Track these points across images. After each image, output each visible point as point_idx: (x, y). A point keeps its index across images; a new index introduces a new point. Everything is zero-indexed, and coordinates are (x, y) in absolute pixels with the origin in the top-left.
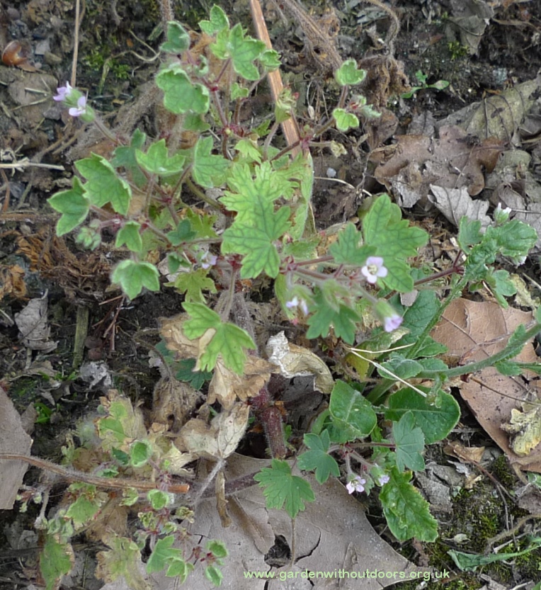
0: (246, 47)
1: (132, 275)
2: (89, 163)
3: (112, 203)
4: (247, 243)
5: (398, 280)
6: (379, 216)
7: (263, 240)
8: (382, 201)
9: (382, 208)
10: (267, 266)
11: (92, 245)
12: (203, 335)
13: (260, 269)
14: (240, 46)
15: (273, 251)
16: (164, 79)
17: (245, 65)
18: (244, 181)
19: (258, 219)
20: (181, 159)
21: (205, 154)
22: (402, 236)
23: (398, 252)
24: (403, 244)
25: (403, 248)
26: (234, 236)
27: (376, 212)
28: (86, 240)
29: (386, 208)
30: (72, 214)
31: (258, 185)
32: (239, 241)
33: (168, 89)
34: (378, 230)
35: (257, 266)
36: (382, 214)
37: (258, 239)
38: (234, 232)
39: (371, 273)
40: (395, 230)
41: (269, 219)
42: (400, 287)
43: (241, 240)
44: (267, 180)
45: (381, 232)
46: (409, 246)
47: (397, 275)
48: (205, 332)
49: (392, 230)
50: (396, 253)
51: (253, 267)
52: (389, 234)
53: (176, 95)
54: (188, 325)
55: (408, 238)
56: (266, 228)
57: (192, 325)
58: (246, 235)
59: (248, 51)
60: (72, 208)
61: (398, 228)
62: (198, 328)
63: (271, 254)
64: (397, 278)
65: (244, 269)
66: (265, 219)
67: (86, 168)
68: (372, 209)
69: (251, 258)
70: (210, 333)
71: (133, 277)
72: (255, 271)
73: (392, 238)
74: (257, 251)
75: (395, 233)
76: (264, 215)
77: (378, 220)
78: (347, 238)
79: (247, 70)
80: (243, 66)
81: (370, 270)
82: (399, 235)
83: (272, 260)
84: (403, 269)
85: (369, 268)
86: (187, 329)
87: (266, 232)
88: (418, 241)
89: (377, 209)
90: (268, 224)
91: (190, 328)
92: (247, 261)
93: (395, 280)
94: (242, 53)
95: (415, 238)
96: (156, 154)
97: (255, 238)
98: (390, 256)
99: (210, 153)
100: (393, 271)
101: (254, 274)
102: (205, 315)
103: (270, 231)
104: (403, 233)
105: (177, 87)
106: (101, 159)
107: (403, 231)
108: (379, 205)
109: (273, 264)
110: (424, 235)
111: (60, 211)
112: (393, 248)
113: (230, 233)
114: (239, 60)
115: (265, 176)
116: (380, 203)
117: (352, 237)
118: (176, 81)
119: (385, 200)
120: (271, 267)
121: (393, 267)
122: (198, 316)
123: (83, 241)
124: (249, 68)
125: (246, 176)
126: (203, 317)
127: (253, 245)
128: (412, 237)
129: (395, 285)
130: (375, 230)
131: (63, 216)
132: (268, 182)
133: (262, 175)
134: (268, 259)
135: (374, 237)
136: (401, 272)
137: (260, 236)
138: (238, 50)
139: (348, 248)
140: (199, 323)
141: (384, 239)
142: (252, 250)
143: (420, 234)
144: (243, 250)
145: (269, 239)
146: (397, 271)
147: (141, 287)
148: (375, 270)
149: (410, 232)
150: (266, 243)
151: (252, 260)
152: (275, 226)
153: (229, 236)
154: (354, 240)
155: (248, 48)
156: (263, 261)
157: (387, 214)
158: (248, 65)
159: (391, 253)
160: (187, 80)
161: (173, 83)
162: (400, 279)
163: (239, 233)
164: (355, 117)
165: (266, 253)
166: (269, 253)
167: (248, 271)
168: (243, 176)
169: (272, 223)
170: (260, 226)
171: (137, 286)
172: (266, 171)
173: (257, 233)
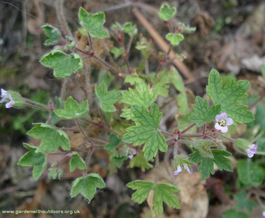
0: (93, 20)
1: (87, 184)
2: (37, 129)
3: (61, 146)
4: (141, 138)
5: (244, 116)
6: (215, 84)
7: (150, 131)
8: (213, 74)
9: (215, 79)
10: (160, 146)
11: (57, 177)
12: (148, 196)
13: (156, 150)
14: (90, 21)
15: (160, 135)
16: (49, 60)
17: (99, 31)
18: (132, 98)
19: (140, 120)
20: (86, 103)
21: (105, 93)
22: (234, 89)
23: (236, 99)
24: (237, 93)
25: (238, 96)
26: (130, 137)
27: (212, 82)
28: (53, 176)
29: (217, 77)
30: (39, 164)
31: (142, 97)
32: (135, 139)
33: (55, 66)
34: (219, 91)
35: (154, 149)
36: (216, 82)
37: (147, 131)
38: (130, 135)
39: (222, 126)
40: (228, 87)
41: (148, 117)
42: (246, 119)
43: (136, 137)
44: (146, 92)
45: (220, 92)
46: (241, 93)
47: (241, 113)
48: (148, 194)
49: (226, 89)
50: (235, 101)
51: (151, 150)
52: (226, 91)
53: (62, 67)
54: (137, 194)
55: (238, 89)
56: (148, 122)
57: (139, 194)
58: (138, 133)
59: (96, 22)
60: (36, 160)
61: (230, 86)
62: (143, 193)
63: (159, 137)
64: (242, 115)
65: (147, 154)
66: (145, 118)
67: (37, 133)
68: (209, 82)
69: (148, 145)
70: (151, 193)
71: (88, 185)
72: (154, 152)
73: (229, 93)
74: (150, 139)
75: (229, 89)
76: (143, 116)
77: (215, 86)
78: (199, 107)
79: (101, 33)
80: (98, 32)
81: (221, 125)
82: (232, 90)
83: (161, 141)
84: (243, 108)
85: (219, 123)
86: (137, 198)
87: (150, 125)
88: (245, 88)
89: (212, 80)
90: (148, 120)
91: (139, 196)
92: (146, 149)
93: (242, 117)
94: (93, 25)
95: (242, 87)
96: (71, 107)
97: (145, 132)
98: (232, 104)
99: (107, 91)
100: (238, 112)
101: (154, 154)
102: (144, 185)
103: (151, 123)
104: (234, 87)
105: (60, 62)
106: (40, 125)
107: (233, 86)
108: (212, 77)
109: (163, 143)
110: (247, 83)
111: (30, 165)
112: (232, 99)
113: (127, 137)
114: (93, 30)
115: (144, 90)
116: (212, 76)
117: (203, 105)
118: (57, 58)
119: (214, 72)
120: (162, 145)
121: (237, 110)
122: (140, 187)
123: (51, 177)
124: (101, 32)
125: (133, 95)
126: (143, 187)
127: (145, 137)
128: (240, 87)
129: (243, 120)
130: (217, 93)
131: (34, 167)
132: (147, 93)
133: (142, 90)
134: (159, 141)
135: (218, 98)
136: (243, 111)
137: (147, 129)
138: (90, 24)
139: (204, 113)
140: (143, 190)
141: (224, 96)
142: (147, 140)
143: (245, 83)
144: (141, 142)
145: (154, 129)
146: (241, 111)
147: (96, 189)
148: (224, 122)
149: (238, 85)
150: (153, 131)
151: (149, 147)
152: (153, 119)
153: (127, 138)
154: (204, 106)
155: (96, 20)
156: (156, 144)
157: (220, 81)
158: (100, 30)
159: (232, 102)
160: (65, 55)
161: (56, 60)
162: (244, 114)
163: (133, 134)
164: (180, 35)
165: (156, 138)
166: (158, 137)
167: (149, 154)
168: (131, 95)
169: (151, 118)
170: (144, 123)
171: (93, 189)
172: (143, 87)
173: (144, 128)
